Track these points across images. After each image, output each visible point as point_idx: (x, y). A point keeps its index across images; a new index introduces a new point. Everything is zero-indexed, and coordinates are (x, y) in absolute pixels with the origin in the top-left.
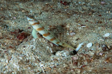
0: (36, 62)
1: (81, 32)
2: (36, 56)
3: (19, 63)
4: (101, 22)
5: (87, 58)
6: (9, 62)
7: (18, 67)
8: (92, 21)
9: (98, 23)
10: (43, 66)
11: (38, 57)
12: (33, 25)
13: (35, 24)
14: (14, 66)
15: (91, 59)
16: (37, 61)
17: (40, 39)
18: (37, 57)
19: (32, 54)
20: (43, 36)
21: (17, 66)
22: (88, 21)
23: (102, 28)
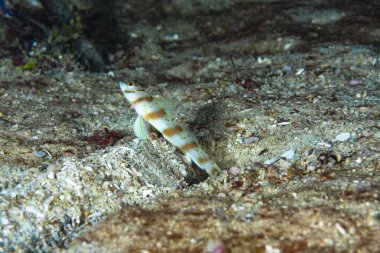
0: (132, 185)
1: (274, 135)
2: (133, 169)
3: (81, 179)
4: (333, 113)
5: (269, 174)
6: (55, 177)
7: (78, 188)
8: (308, 111)
9: (325, 114)
10: (151, 195)
11: (140, 174)
12: (135, 102)
13: (140, 100)
14: (66, 183)
15: (280, 177)
16: (135, 182)
17: (154, 142)
18: (135, 171)
19: (123, 165)
20: (165, 136)
21: (74, 184)
22: (297, 112)
23: (333, 123)
